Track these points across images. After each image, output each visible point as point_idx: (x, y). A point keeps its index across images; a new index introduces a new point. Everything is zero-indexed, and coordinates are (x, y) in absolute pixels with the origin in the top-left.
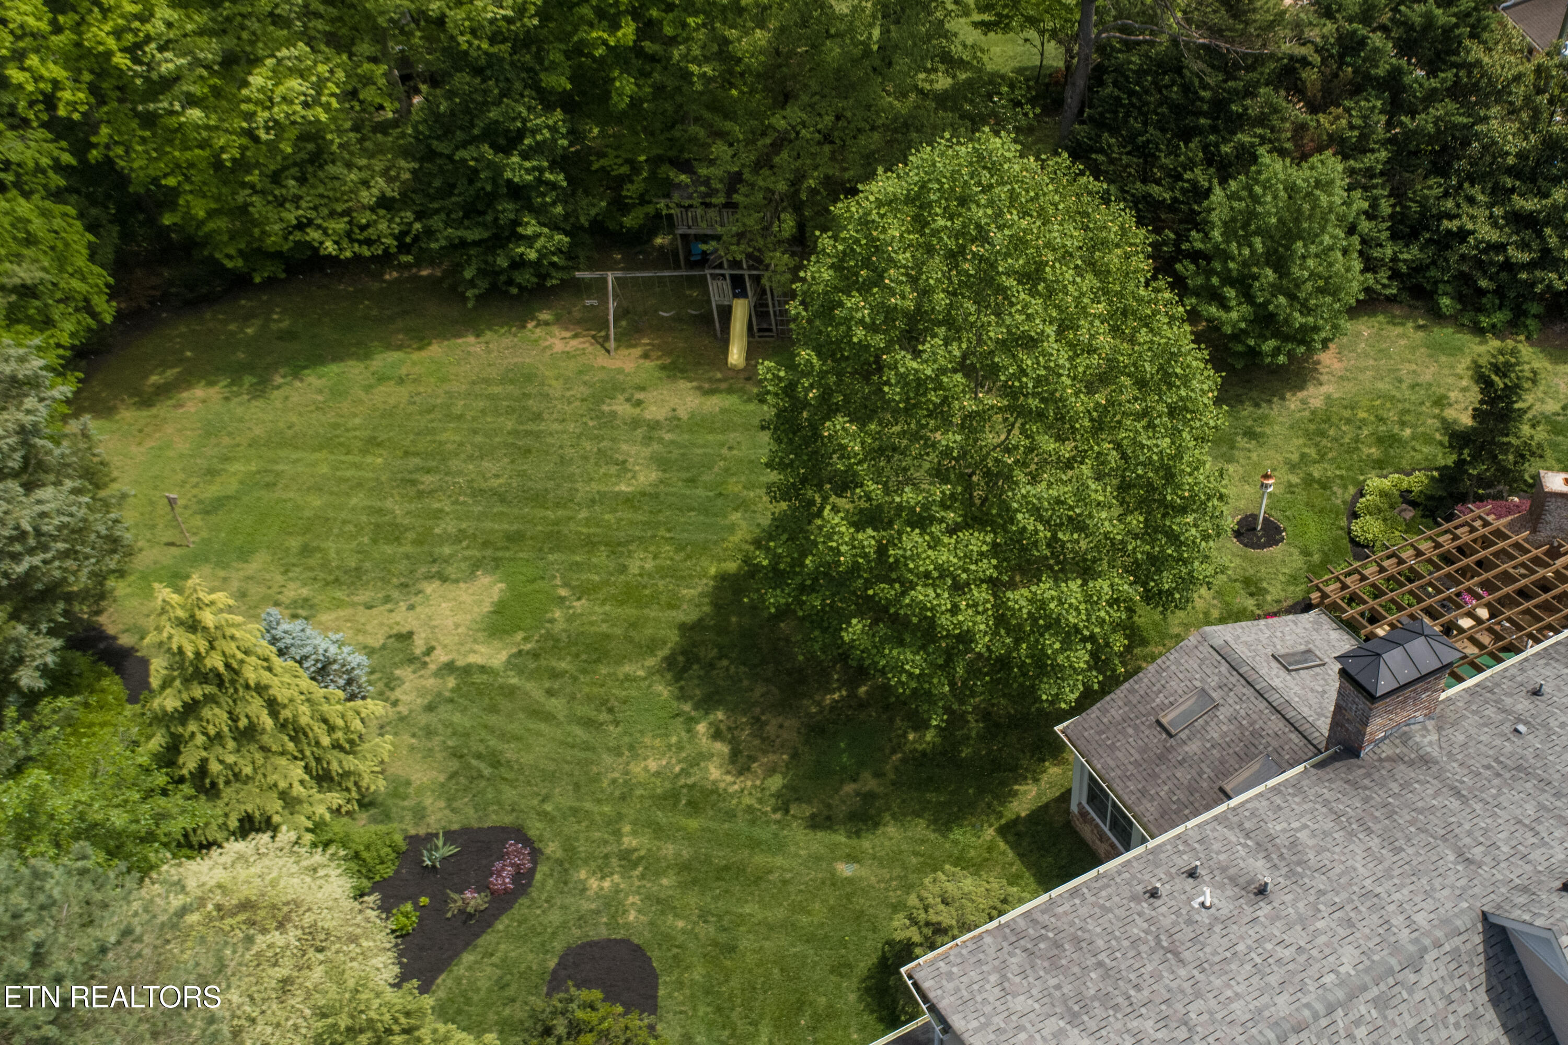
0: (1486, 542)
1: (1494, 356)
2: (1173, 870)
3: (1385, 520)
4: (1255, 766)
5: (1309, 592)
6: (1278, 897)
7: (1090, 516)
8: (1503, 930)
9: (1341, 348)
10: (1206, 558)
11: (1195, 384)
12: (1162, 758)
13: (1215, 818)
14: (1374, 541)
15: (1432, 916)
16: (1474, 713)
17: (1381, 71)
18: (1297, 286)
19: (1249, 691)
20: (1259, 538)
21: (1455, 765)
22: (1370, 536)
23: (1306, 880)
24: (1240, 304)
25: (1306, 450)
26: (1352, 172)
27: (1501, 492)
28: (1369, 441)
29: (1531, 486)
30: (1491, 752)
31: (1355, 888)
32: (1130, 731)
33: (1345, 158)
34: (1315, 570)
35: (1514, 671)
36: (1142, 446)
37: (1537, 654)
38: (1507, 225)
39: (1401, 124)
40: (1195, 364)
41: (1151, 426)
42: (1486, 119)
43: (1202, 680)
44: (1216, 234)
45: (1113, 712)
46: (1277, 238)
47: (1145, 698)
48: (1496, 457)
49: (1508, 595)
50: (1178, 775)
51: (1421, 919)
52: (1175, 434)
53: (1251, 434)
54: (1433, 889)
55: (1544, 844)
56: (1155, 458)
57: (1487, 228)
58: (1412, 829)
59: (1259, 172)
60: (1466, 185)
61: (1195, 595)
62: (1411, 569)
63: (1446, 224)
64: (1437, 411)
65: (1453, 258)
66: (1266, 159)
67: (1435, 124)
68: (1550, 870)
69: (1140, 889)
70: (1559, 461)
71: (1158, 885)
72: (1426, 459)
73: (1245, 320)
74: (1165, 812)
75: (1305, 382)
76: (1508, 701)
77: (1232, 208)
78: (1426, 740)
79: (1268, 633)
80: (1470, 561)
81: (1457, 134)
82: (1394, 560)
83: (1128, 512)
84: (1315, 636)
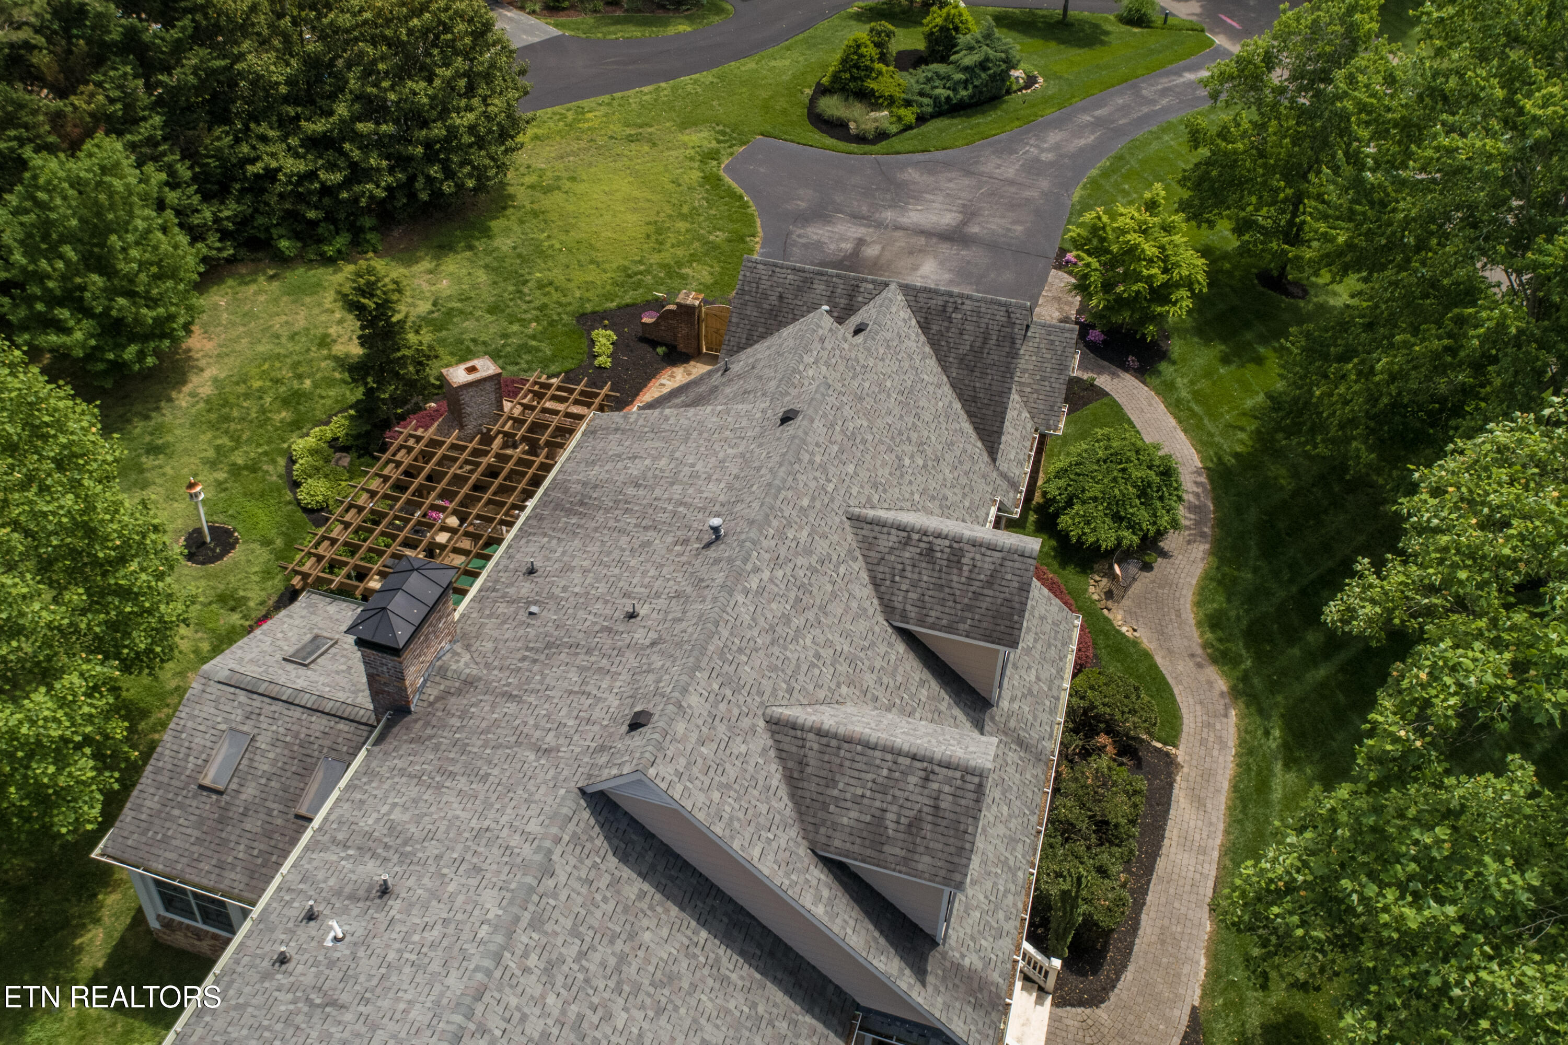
0: (426, 456)
1: (354, 281)
2: (290, 925)
3: (326, 476)
4: (319, 776)
5: (288, 579)
6: (400, 888)
7: (22, 614)
8: (602, 793)
9: (204, 326)
10: (170, 597)
11: (72, 425)
12: (222, 821)
13: (307, 848)
14: (326, 501)
15: (542, 818)
16: (489, 616)
17: (115, 35)
18: (131, 281)
19: (278, 707)
20: (213, 550)
21: (496, 672)
22: (320, 498)
23: (420, 855)
24: (79, 321)
25: (219, 442)
26: (132, 147)
27: (416, 404)
28: (275, 406)
29: (440, 387)
30: (520, 645)
31: (466, 835)
32: (176, 812)
33: (120, 134)
34: (283, 555)
35: (505, 562)
36: (45, 515)
37: (516, 536)
38: (307, 152)
39: (160, 83)
40: (61, 404)
41: (44, 489)
42: (241, 57)
43: (226, 720)
44: (18, 257)
45: (148, 803)
46: (86, 238)
47: (175, 771)
48: (397, 374)
49: (467, 496)
50: (248, 827)
51: (533, 827)
52: (75, 486)
53: (154, 450)
54: (531, 794)
55: (598, 699)
56: (65, 520)
57: (291, 161)
58: (488, 751)
59: (35, 177)
60: (252, 125)
61: (177, 639)
62: (373, 512)
63: (250, 169)
64: (325, 352)
65: (273, 200)
66: (37, 161)
67: (195, 73)
68: (613, 719)
69: (266, 964)
70: (452, 354)
71: (283, 949)
72: (337, 402)
73: (92, 336)
74: (253, 872)
75: (184, 374)
76: (512, 591)
77: (22, 224)
78: (461, 664)
79: (268, 640)
80: (420, 479)
81: (221, 78)
82: (353, 511)
83: (61, 589)
84: (315, 619)
